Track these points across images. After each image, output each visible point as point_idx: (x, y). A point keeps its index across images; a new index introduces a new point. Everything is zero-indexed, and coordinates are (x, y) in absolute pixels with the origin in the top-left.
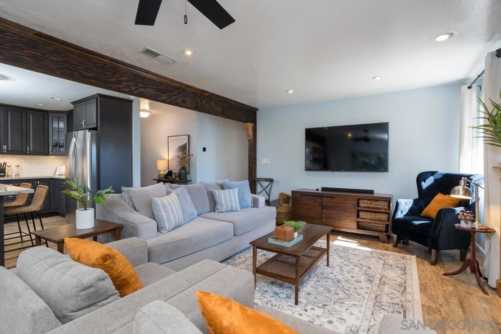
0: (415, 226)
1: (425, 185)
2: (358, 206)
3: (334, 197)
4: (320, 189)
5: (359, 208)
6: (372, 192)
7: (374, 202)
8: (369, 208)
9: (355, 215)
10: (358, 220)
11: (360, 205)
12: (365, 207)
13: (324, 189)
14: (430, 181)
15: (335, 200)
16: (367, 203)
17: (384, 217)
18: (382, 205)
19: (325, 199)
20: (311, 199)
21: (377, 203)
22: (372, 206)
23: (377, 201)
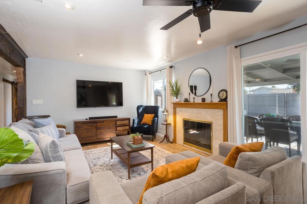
0: (145, 128)
1: (140, 111)
2: (116, 125)
3: (104, 122)
4: (88, 118)
5: (117, 126)
6: (116, 117)
7: (123, 121)
8: (121, 124)
9: (115, 129)
10: (117, 132)
11: (117, 124)
12: (120, 125)
13: (90, 118)
14: (141, 109)
15: (104, 123)
16: (120, 122)
17: (127, 127)
18: (126, 122)
19: (98, 124)
20: (89, 125)
21: (125, 121)
22: (122, 123)
23: (124, 120)
